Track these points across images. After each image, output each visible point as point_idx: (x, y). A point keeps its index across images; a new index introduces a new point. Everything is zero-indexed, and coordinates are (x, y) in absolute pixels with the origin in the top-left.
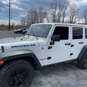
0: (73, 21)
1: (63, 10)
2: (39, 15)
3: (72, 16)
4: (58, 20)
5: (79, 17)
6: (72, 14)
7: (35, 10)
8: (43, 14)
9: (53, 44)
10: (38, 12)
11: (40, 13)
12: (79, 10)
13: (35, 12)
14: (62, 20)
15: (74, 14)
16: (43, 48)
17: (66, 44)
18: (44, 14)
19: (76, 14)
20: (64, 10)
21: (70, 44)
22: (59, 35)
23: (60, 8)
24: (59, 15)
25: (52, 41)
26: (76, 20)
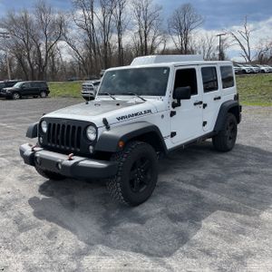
0: (149, 43)
1: (114, 12)
2: (42, 32)
3: (143, 30)
4: (106, 44)
5: (165, 32)
6: (143, 22)
7: (23, 14)
8: (53, 27)
9: (179, 105)
10: (35, 23)
11: (43, 25)
12: (161, 8)
13: (26, 23)
14: (117, 45)
15: (148, 22)
16: (163, 116)
17: (195, 104)
18: (57, 27)
19: (155, 21)
20: (118, 10)
21: (201, 103)
22: (188, 87)
23: (103, 7)
24: (106, 29)
25: (176, 101)
26: (157, 41)
